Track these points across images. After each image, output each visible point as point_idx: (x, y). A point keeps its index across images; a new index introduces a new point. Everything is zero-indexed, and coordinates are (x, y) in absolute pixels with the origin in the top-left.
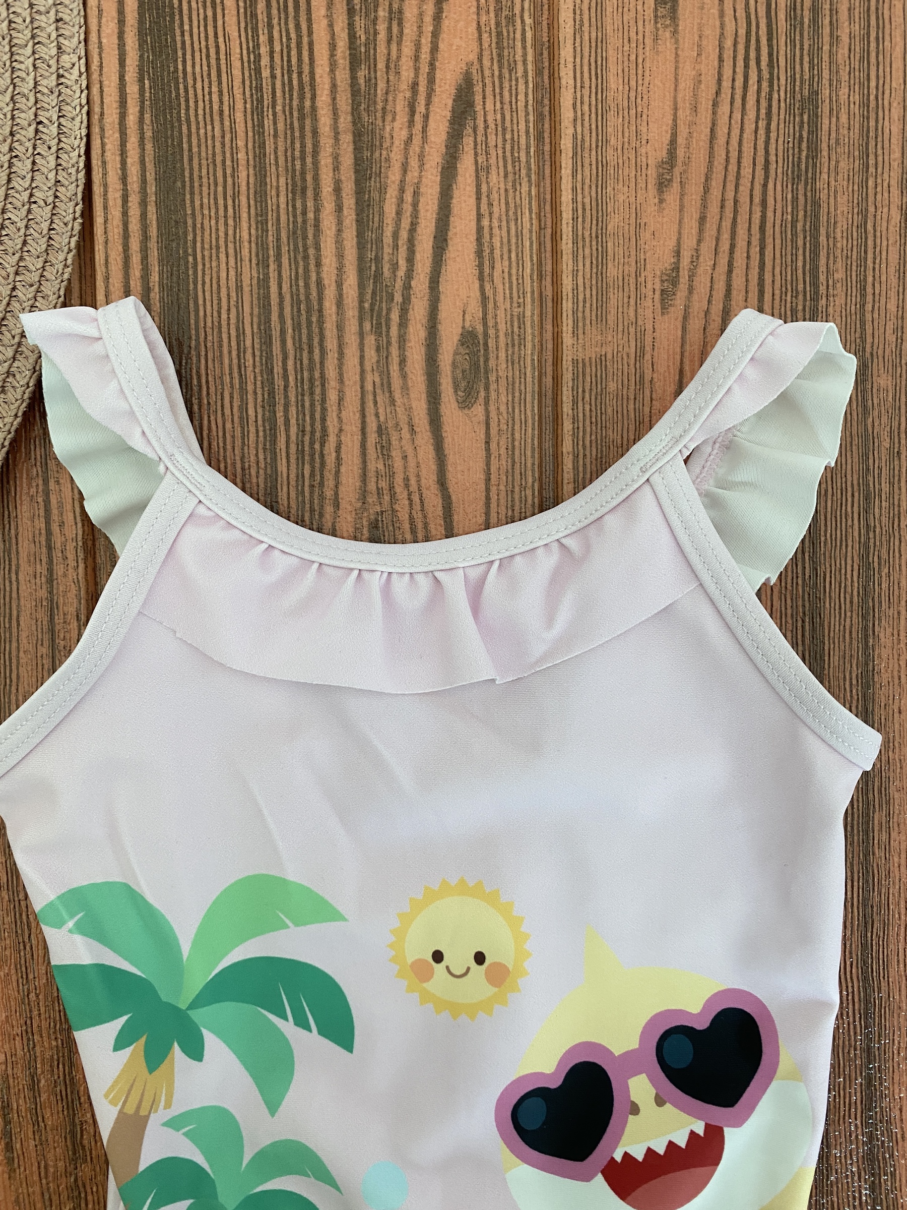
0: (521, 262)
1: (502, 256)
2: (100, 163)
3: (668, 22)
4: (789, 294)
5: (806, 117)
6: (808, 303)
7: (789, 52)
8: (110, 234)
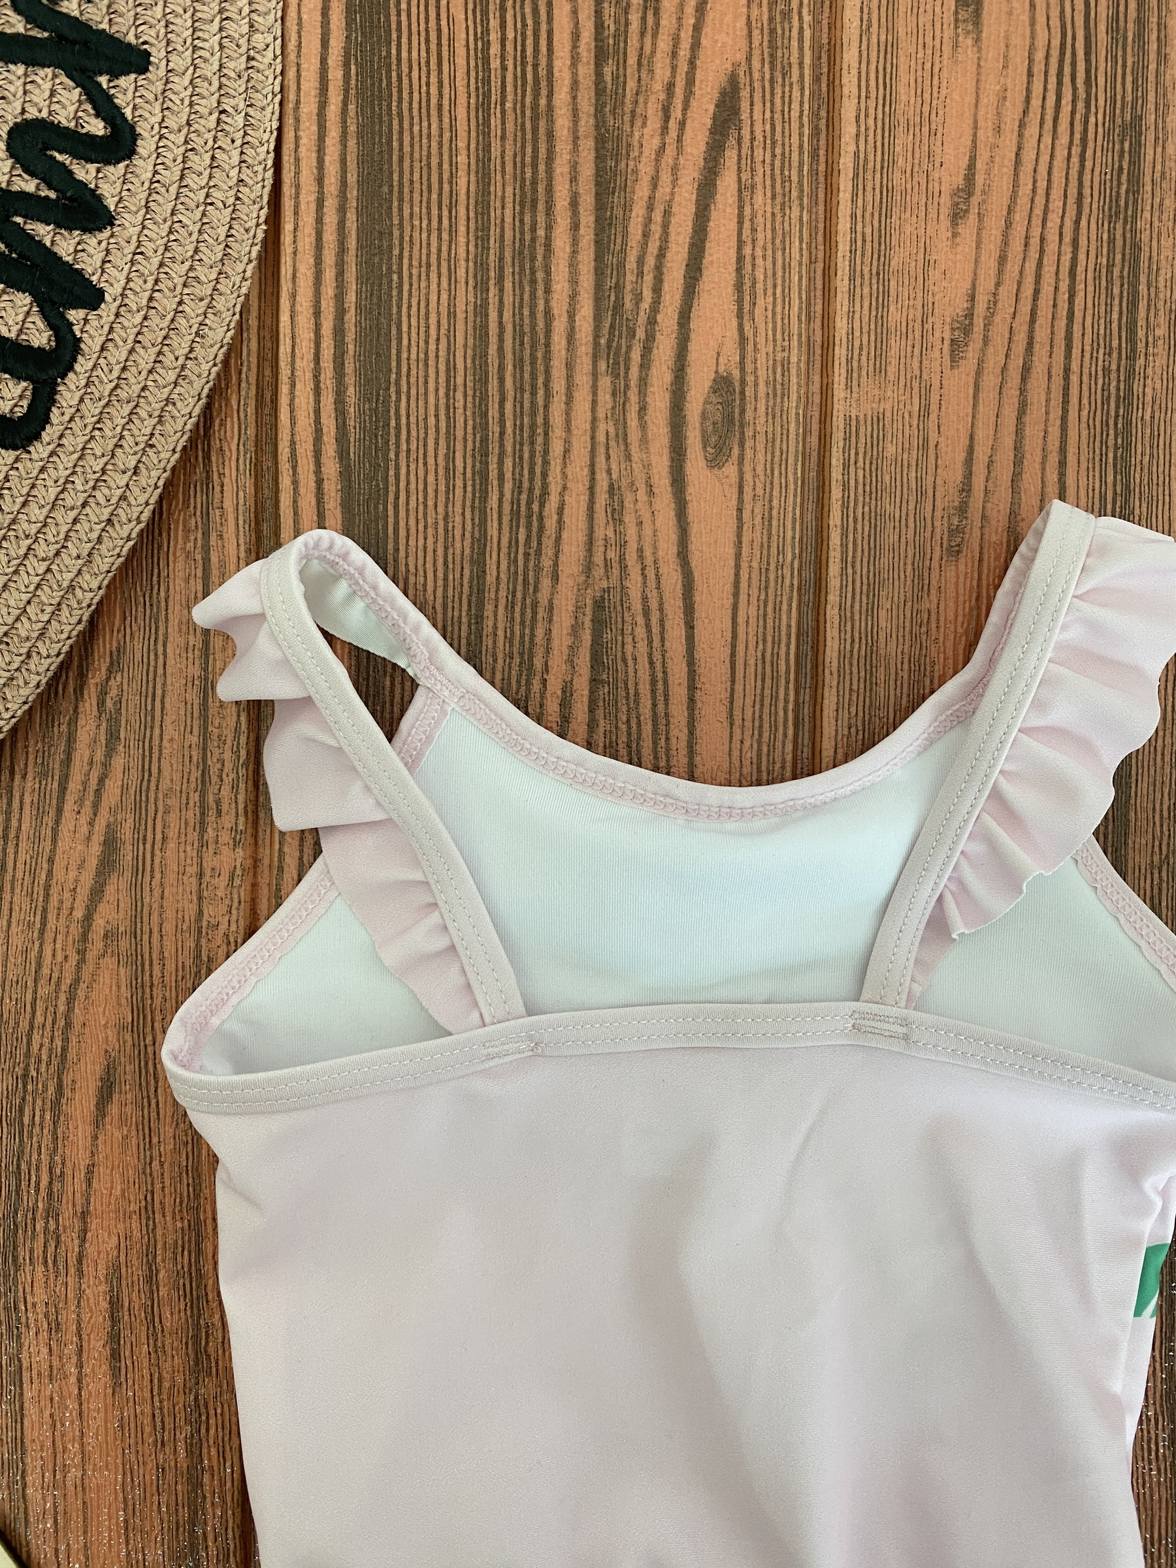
0: (787, 299)
1: (765, 290)
2: (292, 160)
3: (971, 27)
4: (1101, 351)
5: (1127, 145)
6: (1123, 362)
7: (1109, 69)
8: (300, 244)
